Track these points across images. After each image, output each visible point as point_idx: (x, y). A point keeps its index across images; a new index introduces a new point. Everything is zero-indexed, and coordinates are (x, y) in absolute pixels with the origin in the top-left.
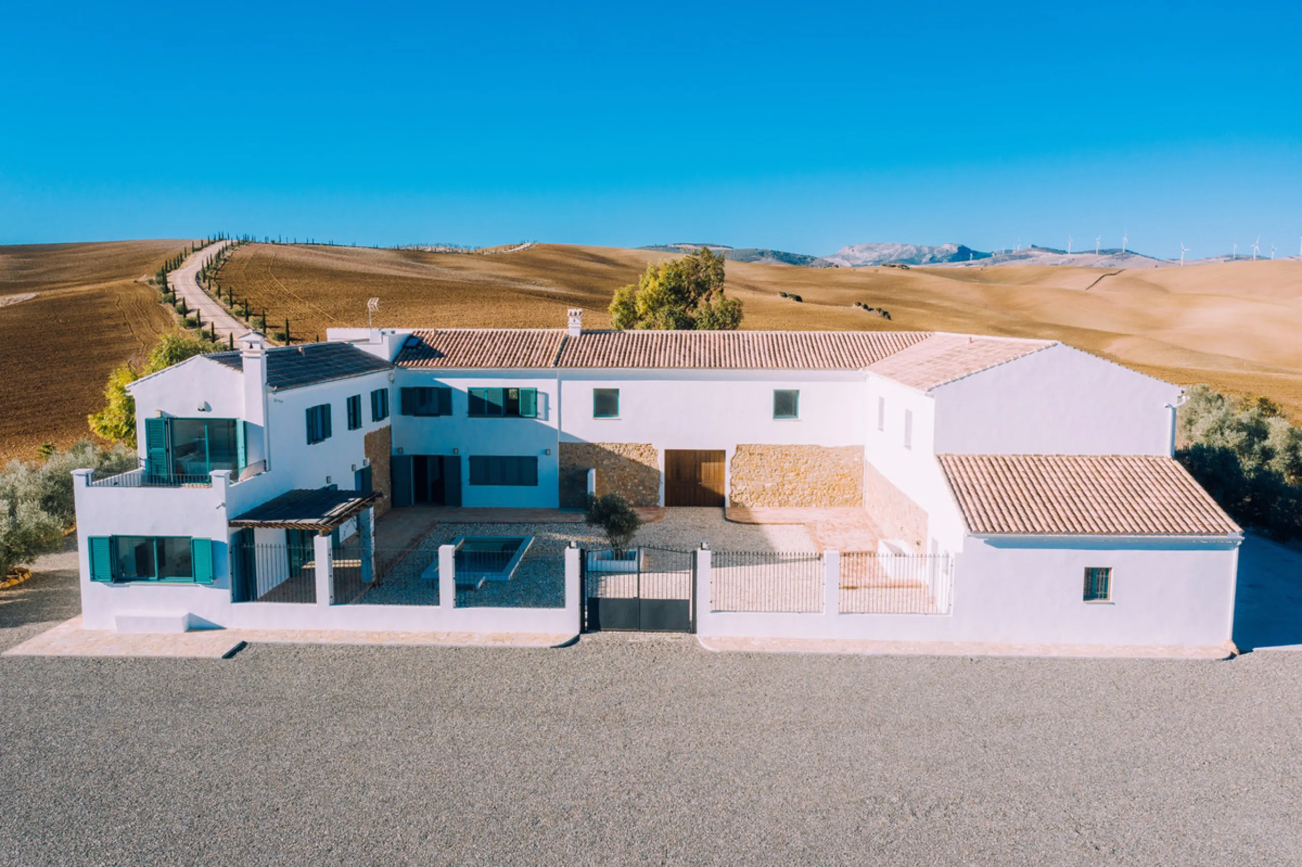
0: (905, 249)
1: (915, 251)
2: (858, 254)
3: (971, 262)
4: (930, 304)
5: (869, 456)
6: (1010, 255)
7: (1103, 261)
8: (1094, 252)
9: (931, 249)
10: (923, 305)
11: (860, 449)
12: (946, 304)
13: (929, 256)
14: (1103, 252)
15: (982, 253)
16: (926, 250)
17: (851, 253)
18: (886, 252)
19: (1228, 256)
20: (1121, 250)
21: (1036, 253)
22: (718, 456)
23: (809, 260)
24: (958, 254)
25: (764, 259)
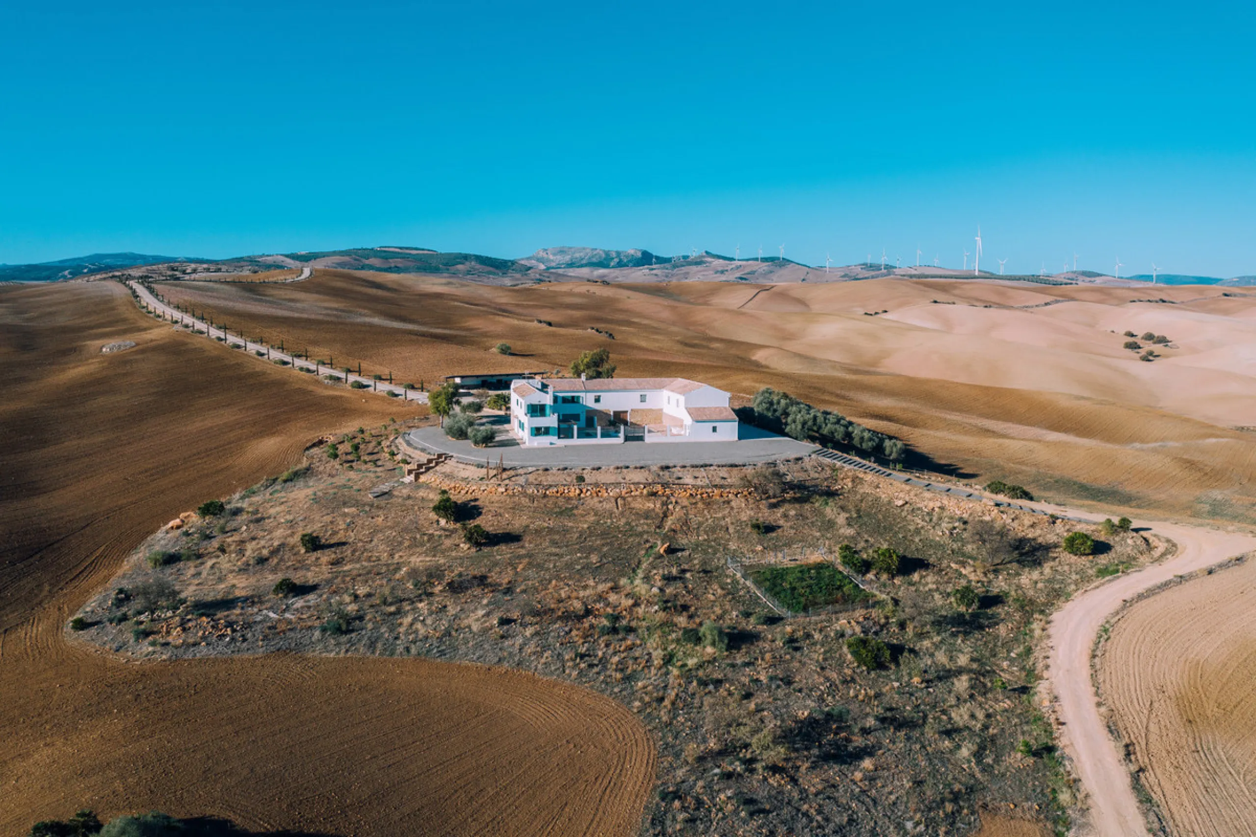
0: (595, 253)
1: (604, 256)
2: (551, 257)
3: (654, 266)
4: (634, 323)
5: (665, 411)
6: (686, 261)
7: (765, 268)
8: (756, 259)
9: (618, 254)
10: (629, 323)
11: (661, 410)
12: (645, 322)
13: (617, 260)
14: (764, 260)
15: (663, 258)
16: (614, 255)
17: (545, 256)
18: (577, 255)
19: (863, 265)
20: (778, 258)
21: (709, 259)
22: (626, 412)
23: (510, 264)
24: (642, 258)
25: (467, 263)
